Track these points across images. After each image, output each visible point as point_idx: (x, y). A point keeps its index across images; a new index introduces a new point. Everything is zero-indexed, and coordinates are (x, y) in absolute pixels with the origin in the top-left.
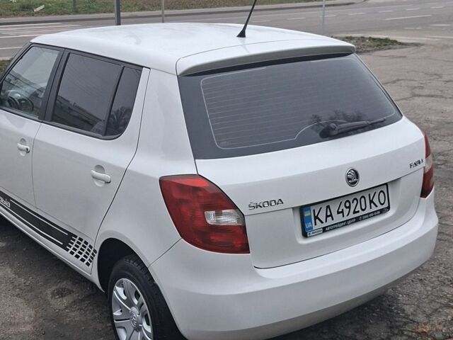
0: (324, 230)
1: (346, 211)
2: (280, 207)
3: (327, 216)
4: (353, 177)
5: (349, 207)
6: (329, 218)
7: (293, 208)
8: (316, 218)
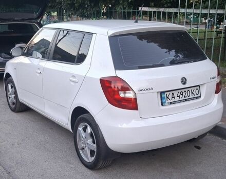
0: (171, 103)
1: (181, 96)
2: (152, 91)
3: (172, 98)
4: (184, 81)
5: (182, 95)
6: (173, 99)
7: (157, 92)
8: (167, 98)
